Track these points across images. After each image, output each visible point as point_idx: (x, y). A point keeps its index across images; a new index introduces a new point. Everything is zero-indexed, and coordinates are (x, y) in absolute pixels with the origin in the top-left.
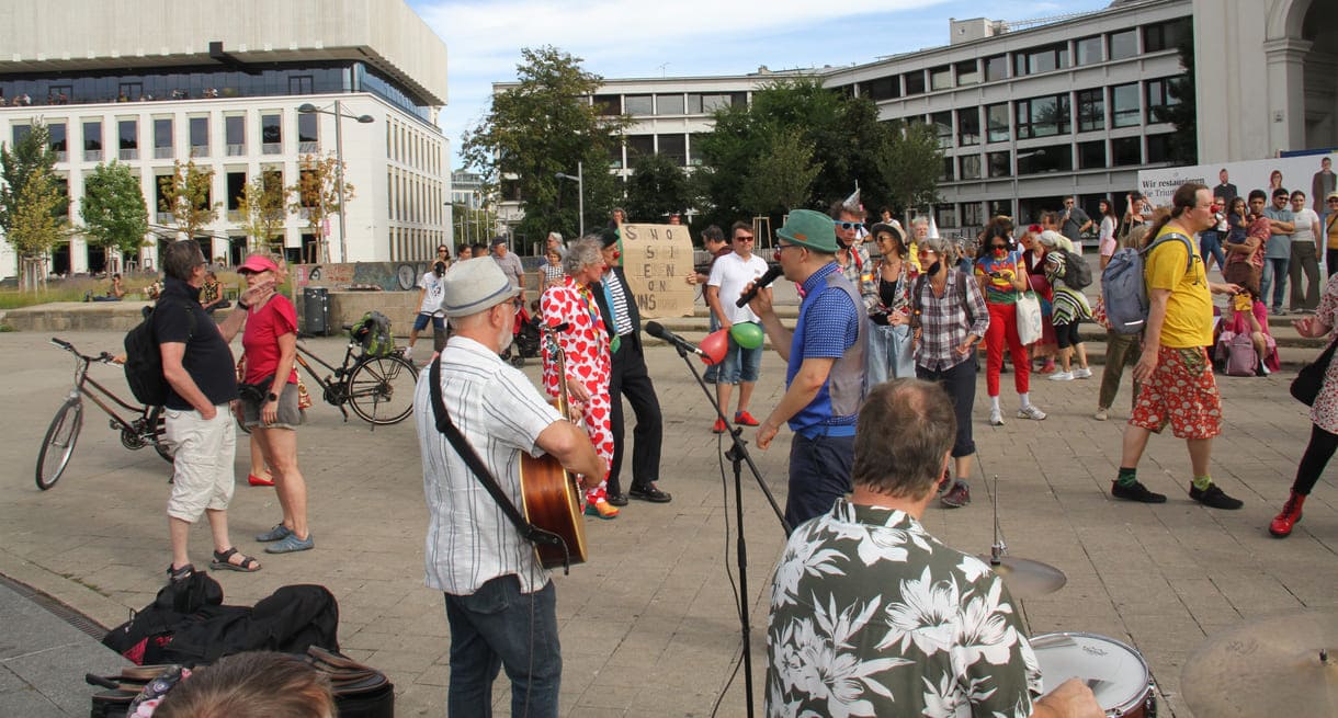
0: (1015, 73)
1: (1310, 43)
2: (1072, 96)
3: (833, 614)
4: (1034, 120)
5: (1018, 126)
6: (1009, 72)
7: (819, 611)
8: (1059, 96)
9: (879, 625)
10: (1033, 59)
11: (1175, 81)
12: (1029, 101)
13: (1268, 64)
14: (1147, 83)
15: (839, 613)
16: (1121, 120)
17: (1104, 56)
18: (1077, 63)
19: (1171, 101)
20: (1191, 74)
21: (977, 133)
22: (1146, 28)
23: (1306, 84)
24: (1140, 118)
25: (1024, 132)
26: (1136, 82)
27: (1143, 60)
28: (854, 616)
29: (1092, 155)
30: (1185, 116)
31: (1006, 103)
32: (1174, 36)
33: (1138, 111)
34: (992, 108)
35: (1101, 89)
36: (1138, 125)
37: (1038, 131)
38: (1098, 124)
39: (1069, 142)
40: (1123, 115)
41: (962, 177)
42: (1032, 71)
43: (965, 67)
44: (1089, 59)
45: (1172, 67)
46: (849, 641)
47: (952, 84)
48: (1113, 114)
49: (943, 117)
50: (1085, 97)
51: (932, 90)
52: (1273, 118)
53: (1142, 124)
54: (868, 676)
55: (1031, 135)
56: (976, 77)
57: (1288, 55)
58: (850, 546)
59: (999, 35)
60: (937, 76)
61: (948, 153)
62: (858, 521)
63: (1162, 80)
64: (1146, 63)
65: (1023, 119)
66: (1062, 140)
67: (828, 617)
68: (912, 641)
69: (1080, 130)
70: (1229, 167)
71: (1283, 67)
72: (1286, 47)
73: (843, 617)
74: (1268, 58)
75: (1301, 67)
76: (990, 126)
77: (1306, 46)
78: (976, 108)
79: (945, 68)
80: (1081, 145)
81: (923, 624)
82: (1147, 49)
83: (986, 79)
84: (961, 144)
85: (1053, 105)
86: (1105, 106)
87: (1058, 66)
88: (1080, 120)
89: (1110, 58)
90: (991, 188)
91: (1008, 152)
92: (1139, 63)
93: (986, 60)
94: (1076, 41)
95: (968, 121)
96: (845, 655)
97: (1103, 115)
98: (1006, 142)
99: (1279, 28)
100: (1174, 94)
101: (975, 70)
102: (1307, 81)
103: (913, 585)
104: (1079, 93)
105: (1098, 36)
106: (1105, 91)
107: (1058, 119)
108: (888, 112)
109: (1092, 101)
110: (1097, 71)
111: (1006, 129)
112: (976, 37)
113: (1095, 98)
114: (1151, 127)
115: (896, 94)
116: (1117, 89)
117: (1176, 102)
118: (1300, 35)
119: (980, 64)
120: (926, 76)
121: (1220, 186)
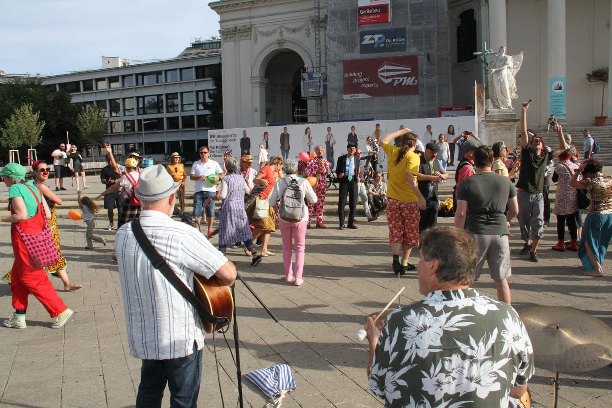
0: (137, 84)
1: (268, 80)
2: (164, 96)
3: (474, 345)
4: (146, 106)
5: (138, 109)
6: (135, 84)
7: (463, 347)
8: (158, 96)
9: (500, 342)
10: (146, 78)
11: (211, 92)
12: (144, 97)
13: (252, 87)
14: (197, 92)
15: (477, 343)
16: (186, 108)
17: (178, 79)
18: (166, 81)
19: (208, 100)
20: (220, 90)
21: (119, 112)
22: (197, 68)
24: (194, 107)
25: (142, 112)
26: (192, 92)
27: (196, 82)
28: (486, 341)
29: (173, 123)
30: (215, 108)
31: (133, 97)
32: (208, 72)
33: (192, 104)
34: (126, 100)
35: (177, 93)
36: (193, 111)
37: (148, 111)
38: (175, 109)
39: (162, 117)
40: (186, 106)
41: (112, 132)
42: (145, 83)
43: (113, 79)
44: (172, 80)
45: (207, 86)
47: (106, 87)
48: (182, 105)
49: (102, 103)
50: (170, 97)
51: (97, 90)
52: (254, 110)
53: (195, 110)
54: (498, 369)
55: (145, 113)
56: (118, 85)
57: (260, 84)
59: (129, 66)
60: (100, 83)
63: (204, 91)
64: (198, 83)
65: (141, 106)
66: (159, 116)
67: (471, 348)
68: (512, 348)
69: (167, 112)
70: (247, 130)
71: (258, 88)
72: (259, 81)
73: (480, 344)
74: (252, 84)
75: (264, 91)
76: (125, 109)
77: (266, 81)
78: (118, 99)
79: (103, 79)
80: (168, 119)
81: (514, 340)
82: (197, 77)
83: (123, 86)
84: (111, 116)
85: (154, 100)
86: (178, 101)
87: (157, 82)
88: (167, 107)
89: (181, 80)
90: (126, 137)
91: (134, 121)
92: (194, 83)
93: (124, 77)
94: (166, 71)
95: (115, 105)
96: (486, 362)
97: (177, 105)
98: (133, 116)
99: (257, 72)
100: (210, 98)
101: (118, 81)
102: (267, 96)
104: (167, 95)
105: (176, 69)
106: (179, 94)
107: (157, 106)
108: (76, 99)
109: (173, 99)
110: (175, 85)
111: (133, 110)
112: (115, 66)
113: (174, 97)
114: (198, 112)
115: (78, 90)
116: (184, 94)
117: (211, 101)
118: (264, 76)
119: (120, 79)
120: (94, 82)
121: (243, 138)
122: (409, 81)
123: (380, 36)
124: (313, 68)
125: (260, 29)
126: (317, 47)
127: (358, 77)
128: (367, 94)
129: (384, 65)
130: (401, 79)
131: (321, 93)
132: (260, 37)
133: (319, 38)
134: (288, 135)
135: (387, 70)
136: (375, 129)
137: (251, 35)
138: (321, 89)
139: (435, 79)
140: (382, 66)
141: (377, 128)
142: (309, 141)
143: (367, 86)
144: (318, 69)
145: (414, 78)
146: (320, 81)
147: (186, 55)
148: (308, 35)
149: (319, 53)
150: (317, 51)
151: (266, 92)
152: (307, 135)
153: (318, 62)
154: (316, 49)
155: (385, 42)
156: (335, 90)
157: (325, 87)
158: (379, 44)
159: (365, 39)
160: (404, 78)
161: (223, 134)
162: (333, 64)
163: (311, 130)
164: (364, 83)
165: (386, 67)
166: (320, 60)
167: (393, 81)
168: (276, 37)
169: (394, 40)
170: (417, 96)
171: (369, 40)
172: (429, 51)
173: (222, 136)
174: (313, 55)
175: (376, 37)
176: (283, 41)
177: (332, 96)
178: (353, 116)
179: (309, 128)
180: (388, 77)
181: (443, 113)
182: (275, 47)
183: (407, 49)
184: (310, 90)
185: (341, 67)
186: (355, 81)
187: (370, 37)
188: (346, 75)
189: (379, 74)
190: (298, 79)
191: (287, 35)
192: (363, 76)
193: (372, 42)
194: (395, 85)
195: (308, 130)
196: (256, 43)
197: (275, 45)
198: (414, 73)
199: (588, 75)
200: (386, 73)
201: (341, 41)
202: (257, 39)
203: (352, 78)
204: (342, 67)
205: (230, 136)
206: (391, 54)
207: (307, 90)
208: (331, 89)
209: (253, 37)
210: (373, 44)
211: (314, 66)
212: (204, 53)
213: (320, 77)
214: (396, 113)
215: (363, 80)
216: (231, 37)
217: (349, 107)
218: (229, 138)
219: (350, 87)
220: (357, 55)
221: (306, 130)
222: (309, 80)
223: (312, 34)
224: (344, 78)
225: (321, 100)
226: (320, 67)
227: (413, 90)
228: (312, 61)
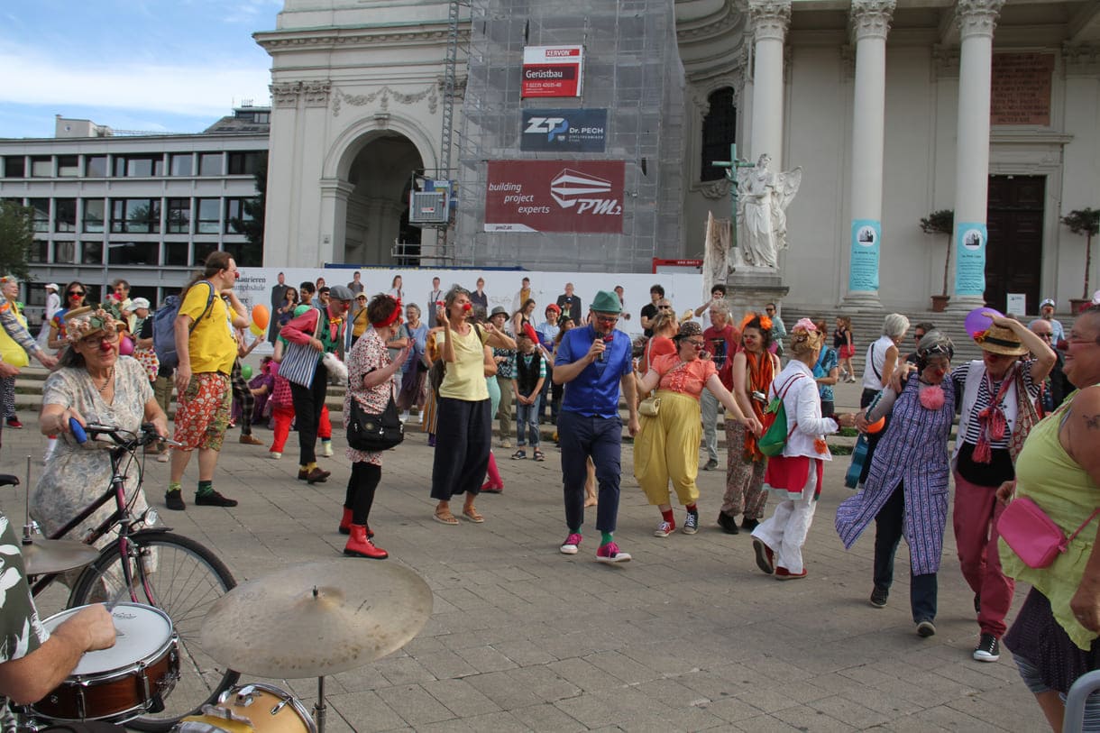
0: (114, 174)
1: (353, 186)
2: (163, 201)
4: (128, 217)
5: (112, 221)
6: (108, 173)
8: (153, 200)
10: (132, 163)
11: (250, 201)
12: (124, 200)
13: (322, 197)
14: (228, 199)
16: (204, 227)
17: (194, 171)
18: (170, 173)
19: (246, 217)
20: (263, 198)
21: (73, 223)
22: (231, 154)
23: (348, 217)
24: (220, 228)
25: (117, 226)
26: (219, 198)
27: (226, 180)
29: (176, 253)
30: (256, 231)
31: (103, 199)
32: (251, 164)
33: (218, 221)
34: (89, 201)
35: (189, 198)
36: (217, 234)
37: (131, 228)
38: (184, 229)
39: (157, 240)
40: (206, 224)
41: (56, 260)
42: (129, 174)
43: (67, 161)
44: (181, 173)
45: (248, 189)
47: (53, 173)
48: (197, 222)
49: (41, 203)
50: (175, 204)
51: (32, 176)
52: (323, 240)
53: (220, 233)
55: (124, 231)
56: (78, 171)
57: (336, 192)
59: (102, 137)
60: (38, 165)
61: (42, 237)
63: (240, 199)
64: (228, 182)
65: (118, 215)
66: (152, 238)
69: (168, 232)
70: (287, 271)
71: (334, 200)
72: (336, 186)
74: (322, 192)
75: (345, 204)
76: (87, 218)
77: (350, 188)
78: (75, 199)
79: (46, 158)
80: (167, 244)
82: (230, 172)
83: (86, 175)
84: (57, 230)
85: (146, 207)
86: (191, 214)
87: (153, 174)
88: (168, 223)
89: (199, 174)
90: (85, 273)
91: (101, 243)
92: (223, 182)
93: (88, 158)
94: (171, 155)
95: (66, 211)
97: (188, 221)
98: (101, 234)
99: (332, 171)
100: (249, 212)
101: (76, 164)
102: (349, 214)
104: (169, 200)
105: (191, 153)
106: (192, 201)
107: (150, 220)
109: (181, 208)
110: (187, 183)
111: (101, 223)
112: (81, 135)
113: (183, 205)
114: (227, 236)
116: (202, 201)
117: (250, 218)
118: (346, 179)
119: (81, 161)
120: (27, 162)
121: (278, 286)
122: (605, 207)
123: (559, 120)
124: (437, 169)
125: (347, 91)
126: (446, 132)
127: (514, 192)
128: (528, 225)
129: (563, 175)
130: (592, 202)
131: (446, 218)
132: (343, 105)
133: (450, 117)
134: (361, 287)
135: (567, 183)
136: (521, 286)
137: (328, 100)
138: (447, 209)
139: (651, 207)
140: (561, 176)
141: (524, 284)
143: (529, 210)
144: (444, 173)
145: (615, 202)
146: (444, 195)
147: (221, 129)
148: (433, 108)
149: (449, 143)
150: (446, 139)
151: (348, 208)
152: (397, 288)
153: (445, 158)
154: (444, 135)
155: (567, 133)
156: (470, 212)
157: (453, 207)
158: (556, 135)
159: (531, 124)
160: (597, 200)
162: (472, 165)
163: (404, 280)
164: (524, 204)
165: (566, 179)
166: (449, 157)
167: (578, 205)
168: (374, 108)
169: (583, 130)
170: (619, 235)
171: (540, 126)
172: (647, 156)
174: (438, 146)
175: (552, 122)
176: (386, 117)
177: (466, 223)
178: (500, 262)
179: (399, 277)
180: (568, 197)
181: (658, 268)
182: (371, 127)
183: (606, 149)
184: (425, 210)
185: (484, 172)
186: (507, 199)
187: (540, 121)
188: (493, 187)
189: (553, 189)
190: (411, 186)
191: (395, 107)
192: (524, 192)
193: (544, 130)
194: (580, 212)
195: (399, 279)
196: (336, 115)
197: (371, 123)
198: (617, 193)
199: (923, 220)
200: (565, 190)
201: (487, 123)
202: (339, 109)
203: (501, 194)
204: (486, 172)
205: (253, 281)
206: (578, 156)
207: (421, 209)
208: (463, 211)
209: (331, 104)
210: (545, 135)
211: (439, 167)
212: (254, 129)
213: (446, 188)
214: (580, 263)
215: (523, 198)
216: (291, 101)
217: (493, 247)
218: (251, 284)
219: (499, 210)
220: (515, 153)
221: (395, 280)
222: (426, 191)
223: (440, 109)
224: (488, 192)
225: (445, 231)
226: (448, 170)
227: (610, 224)
228: (435, 158)
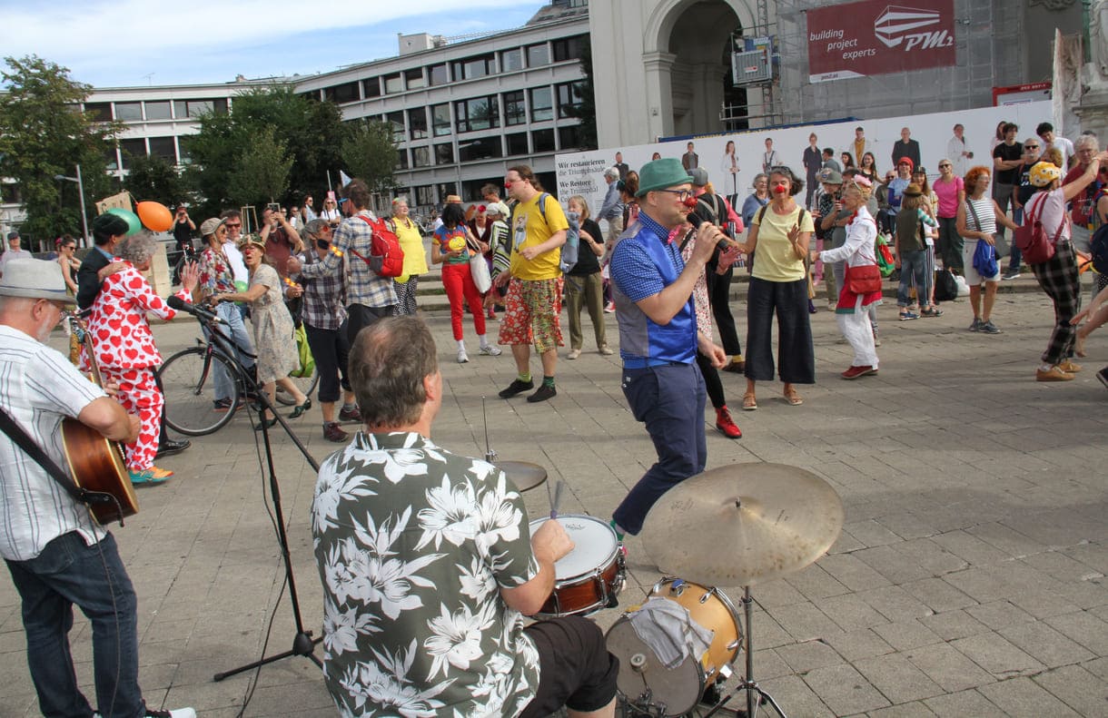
0: (454, 79)
1: (675, 56)
2: (499, 97)
3: (373, 529)
4: (470, 117)
5: (457, 122)
6: (449, 79)
7: (359, 530)
8: (490, 97)
9: (414, 529)
10: (467, 66)
11: (578, 84)
12: (465, 101)
13: (646, 71)
14: (557, 86)
15: (377, 527)
16: (538, 115)
17: (523, 65)
18: (502, 70)
19: (576, 100)
20: (590, 80)
21: (425, 129)
22: (555, 42)
23: (673, 88)
24: (553, 113)
25: (462, 127)
26: (549, 86)
27: (553, 68)
28: (391, 528)
29: (517, 143)
30: (588, 112)
31: (447, 103)
32: (575, 49)
33: (551, 108)
34: (436, 108)
35: (521, 91)
36: (552, 120)
37: (474, 126)
38: (521, 120)
39: (498, 134)
40: (540, 112)
41: (415, 166)
42: (467, 76)
43: (413, 74)
44: (512, 68)
45: (574, 73)
46: (391, 549)
47: (403, 87)
48: (532, 111)
49: (396, 116)
50: (510, 97)
51: (386, 93)
52: (650, 113)
53: (555, 120)
54: (414, 574)
55: (469, 130)
56: (421, 83)
57: (660, 64)
58: (377, 470)
59: (439, 47)
60: (390, 82)
61: (402, 146)
62: (380, 448)
63: (569, 84)
64: (555, 69)
65: (462, 117)
66: (493, 133)
67: (369, 533)
68: (443, 537)
69: (507, 125)
70: (623, 150)
71: (657, 73)
72: (658, 59)
73: (382, 530)
74: (646, 66)
75: (669, 75)
76: (436, 123)
77: (672, 58)
78: (424, 107)
79: (396, 75)
80: (508, 137)
81: (450, 522)
82: (556, 59)
83: (430, 84)
84: (413, 138)
85: (485, 105)
86: (525, 105)
87: (487, 73)
88: (506, 116)
89: (528, 66)
90: (439, 173)
91: (451, 144)
92: (551, 70)
93: (430, 68)
94: (501, 52)
95: (417, 119)
96: (390, 561)
97: (524, 112)
98: (449, 136)
99: (653, 45)
100: (578, 95)
101: (421, 76)
102: (674, 85)
103: (436, 491)
104: (505, 95)
105: (518, 48)
106: (525, 92)
107: (490, 116)
108: (350, 113)
109: (516, 101)
110: (516, 78)
111: (448, 125)
112: (420, 49)
113: (517, 98)
114: (561, 121)
115: (356, 97)
116: (534, 91)
117: (580, 100)
118: (667, 50)
119: (424, 72)
120: (381, 81)
122: (935, 40)
124: (755, 27)
127: (836, 39)
128: (854, 71)
129: (886, 12)
130: (920, 37)
131: (770, 75)
134: (696, 157)
135: (891, 21)
136: (856, 137)
138: (770, 66)
139: (986, 32)
140: (883, 16)
141: (857, 134)
142: (734, 166)
143: (854, 55)
144: (763, 30)
145: (945, 32)
146: (765, 52)
147: (541, 19)
151: (672, 78)
152: (730, 154)
153: (762, 15)
156: (795, 66)
157: (776, 63)
160: (925, 34)
161: (582, 161)
162: (790, 18)
163: (737, 145)
164: (848, 50)
165: (890, 16)
166: (766, 12)
167: (905, 42)
170: (953, 68)
173: (579, 165)
174: (754, 3)
177: (791, 77)
178: (829, 113)
179: (732, 142)
180: (894, 36)
181: (1000, 98)
184: (748, 70)
185: (803, 21)
186: (830, 47)
188: (814, 37)
189: (877, 29)
190: (730, 48)
192: (846, 38)
194: (908, 49)
195: (731, 145)
198: (947, 23)
200: (891, 28)
203: (825, 42)
204: (805, 23)
205: (593, 163)
207: (744, 70)
208: (787, 66)
211: (757, 25)
212: (572, 13)
213: (766, 45)
214: (912, 104)
215: (847, 44)
217: (821, 98)
218: (591, 167)
219: (822, 59)
221: (728, 146)
222: (746, 51)
224: (810, 42)
225: (770, 88)
226: (766, 26)
227: (944, 56)
228: (752, 15)
